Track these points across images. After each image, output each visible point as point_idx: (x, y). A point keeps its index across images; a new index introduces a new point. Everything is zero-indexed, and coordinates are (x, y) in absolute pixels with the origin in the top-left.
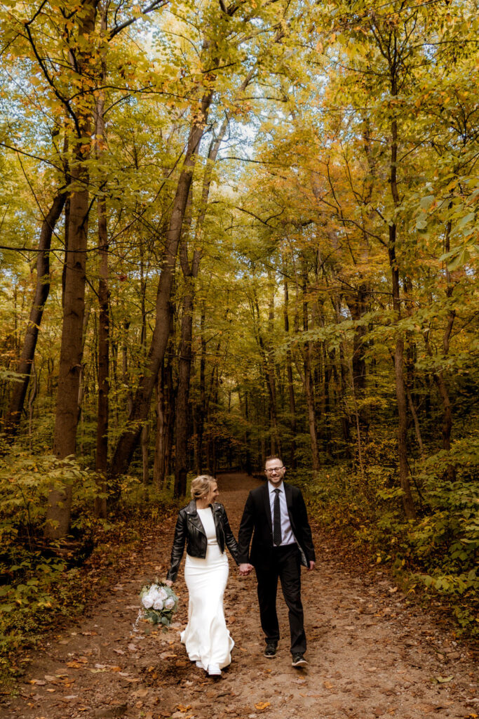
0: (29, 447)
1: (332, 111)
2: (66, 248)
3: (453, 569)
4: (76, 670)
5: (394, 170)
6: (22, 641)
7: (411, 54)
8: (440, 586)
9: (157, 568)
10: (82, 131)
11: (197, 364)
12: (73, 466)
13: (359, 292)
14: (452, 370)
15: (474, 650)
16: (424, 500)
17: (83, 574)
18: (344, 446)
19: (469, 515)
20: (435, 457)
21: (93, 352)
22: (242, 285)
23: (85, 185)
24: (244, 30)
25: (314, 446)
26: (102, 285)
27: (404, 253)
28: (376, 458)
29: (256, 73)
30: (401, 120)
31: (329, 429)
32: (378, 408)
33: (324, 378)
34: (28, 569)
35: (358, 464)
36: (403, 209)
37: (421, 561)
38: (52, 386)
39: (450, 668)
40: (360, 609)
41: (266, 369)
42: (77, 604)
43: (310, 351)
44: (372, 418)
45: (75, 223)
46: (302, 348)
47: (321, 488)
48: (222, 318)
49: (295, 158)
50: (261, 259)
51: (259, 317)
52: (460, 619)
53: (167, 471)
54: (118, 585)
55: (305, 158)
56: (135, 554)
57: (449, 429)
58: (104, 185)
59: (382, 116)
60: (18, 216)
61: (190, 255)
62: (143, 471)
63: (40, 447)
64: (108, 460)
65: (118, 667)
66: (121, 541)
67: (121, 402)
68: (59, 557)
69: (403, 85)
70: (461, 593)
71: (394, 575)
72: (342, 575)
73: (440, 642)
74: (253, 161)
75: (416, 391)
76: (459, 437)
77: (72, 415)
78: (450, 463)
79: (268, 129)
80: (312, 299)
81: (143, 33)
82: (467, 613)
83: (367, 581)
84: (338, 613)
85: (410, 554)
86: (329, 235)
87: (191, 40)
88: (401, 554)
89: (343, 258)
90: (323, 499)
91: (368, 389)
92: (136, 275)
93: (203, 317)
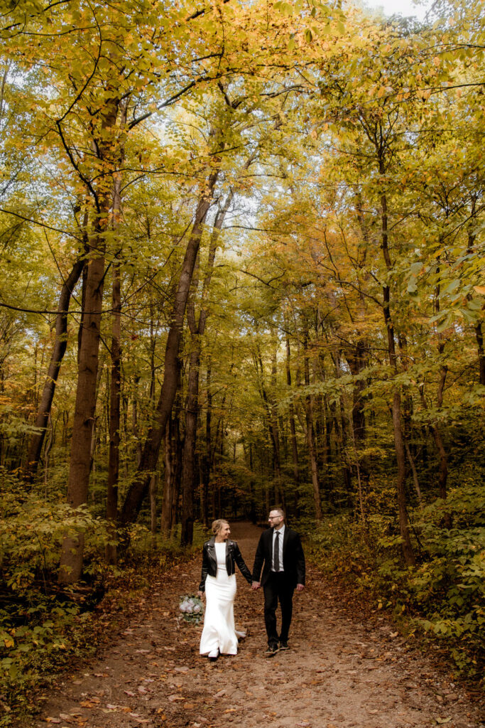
0: (45, 494)
1: (328, 187)
2: (83, 310)
3: (450, 614)
4: (89, 709)
5: (385, 238)
6: (39, 680)
7: (395, 140)
8: (438, 631)
9: (165, 614)
10: (101, 207)
11: (203, 417)
12: (85, 515)
13: (358, 348)
14: (446, 421)
15: (471, 691)
16: (422, 546)
17: (94, 618)
18: (345, 495)
19: (465, 561)
20: (432, 506)
21: (105, 405)
22: (246, 342)
23: (103, 253)
24: (247, 120)
25: (317, 496)
26: (115, 342)
27: (398, 312)
28: (376, 507)
29: (257, 154)
30: (389, 195)
31: (331, 479)
32: (378, 458)
33: (326, 430)
34: (44, 611)
35: (360, 513)
36: (396, 272)
37: (420, 606)
38: (66, 436)
39: (448, 709)
40: (362, 654)
41: (270, 421)
42: (90, 647)
43: (312, 404)
44: (372, 468)
45: (92, 287)
46: (304, 401)
47: (324, 537)
48: (227, 372)
49: (294, 226)
50: (264, 317)
51: (262, 371)
52: (458, 661)
53: (174, 519)
54: (128, 629)
55: (304, 227)
56: (143, 600)
57: (445, 478)
58: (119, 253)
59: (372, 191)
60: (42, 281)
61: (197, 314)
62: (152, 519)
63: (54, 494)
64: (118, 509)
65: (128, 708)
66: (131, 587)
67: (131, 452)
68: (73, 601)
69: (389, 165)
70: (458, 636)
71: (394, 619)
72: (344, 621)
73: (438, 684)
74: (256, 229)
75: (413, 442)
76: (455, 485)
77: (84, 465)
78: (446, 511)
79: (268, 201)
80: (312, 355)
81: (157, 124)
82: (464, 655)
83: (369, 626)
84: (341, 658)
85: (410, 599)
86: (327, 294)
87: (200, 128)
88: (401, 600)
89: (341, 316)
90: (326, 547)
91: (368, 440)
92: (146, 333)
93: (209, 372)
